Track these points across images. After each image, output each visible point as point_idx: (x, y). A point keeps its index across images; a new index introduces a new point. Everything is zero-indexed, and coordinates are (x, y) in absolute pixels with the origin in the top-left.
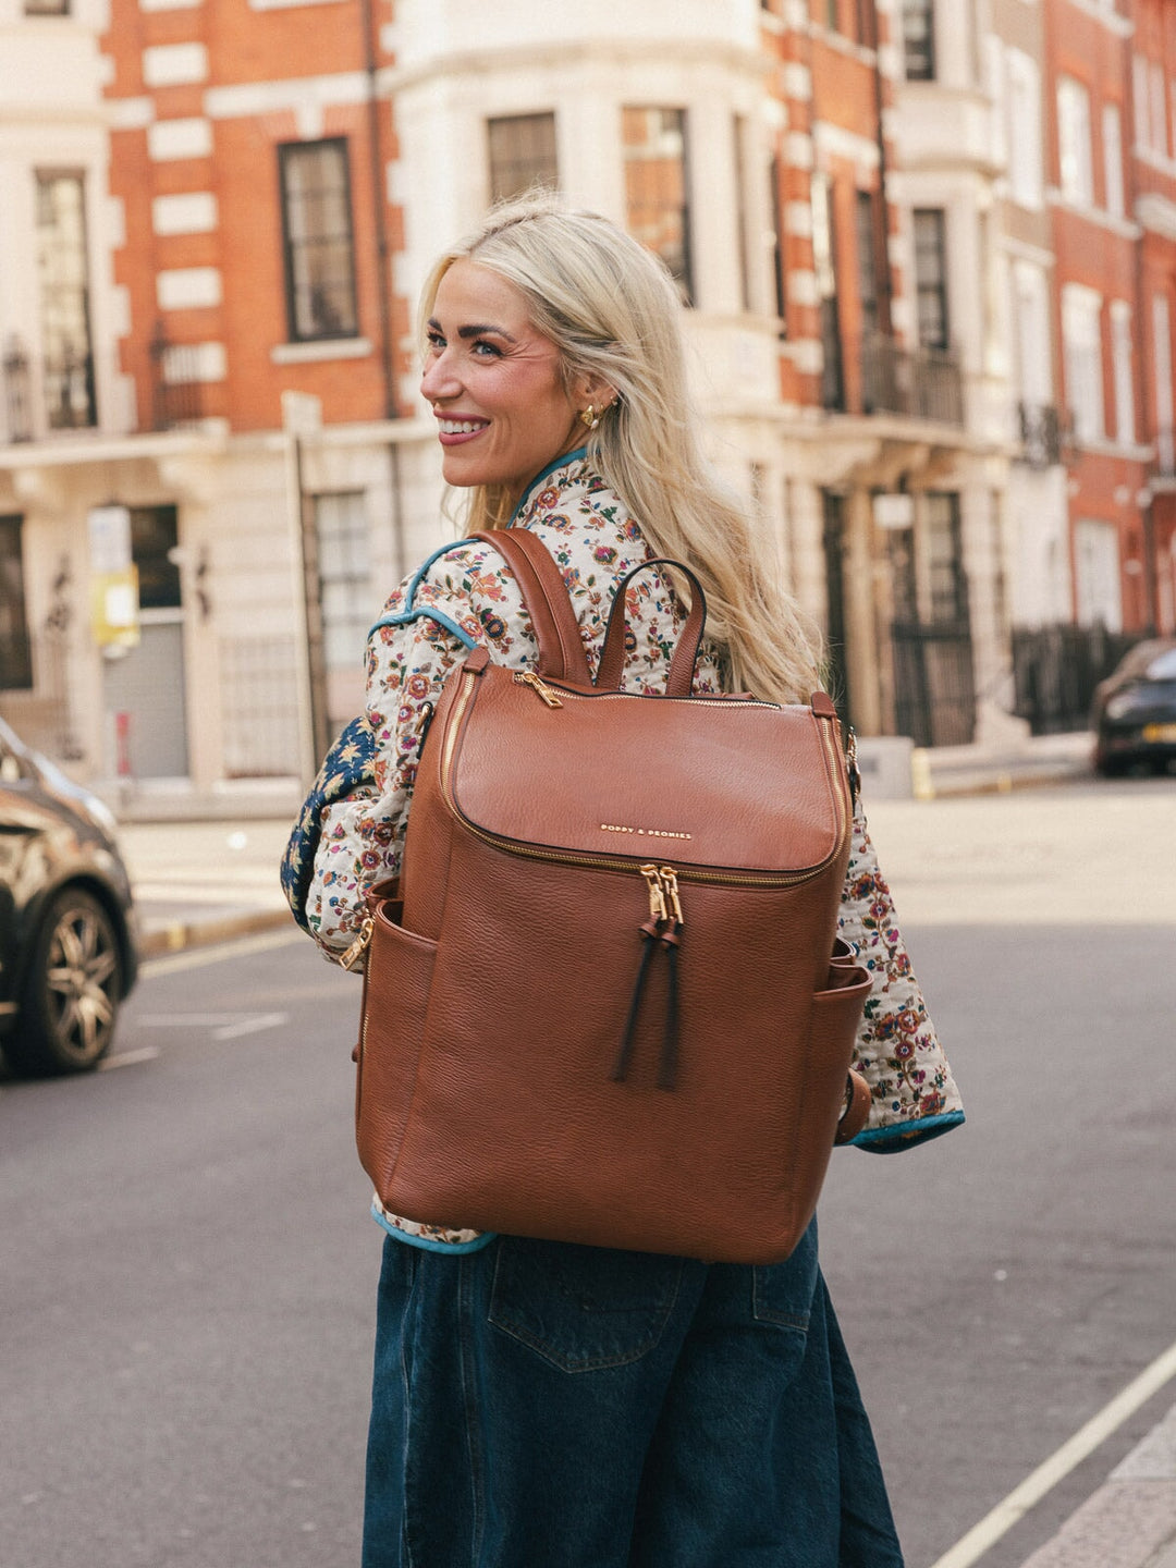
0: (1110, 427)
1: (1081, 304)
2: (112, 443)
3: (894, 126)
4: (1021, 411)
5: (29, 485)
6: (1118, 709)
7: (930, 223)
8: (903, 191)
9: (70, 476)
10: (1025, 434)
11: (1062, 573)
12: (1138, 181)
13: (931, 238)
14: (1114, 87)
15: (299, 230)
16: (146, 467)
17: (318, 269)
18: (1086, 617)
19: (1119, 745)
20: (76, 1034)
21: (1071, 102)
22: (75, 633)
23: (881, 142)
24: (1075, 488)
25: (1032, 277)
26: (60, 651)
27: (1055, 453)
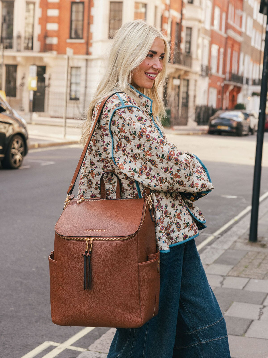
0: (218, 71)
1: (215, 48)
2: (35, 54)
3: (184, 12)
4: (202, 66)
5: (19, 60)
6: (213, 122)
7: (189, 30)
8: (185, 24)
9: (27, 59)
10: (202, 70)
11: (206, 96)
12: (228, 27)
13: (189, 33)
14: (225, 9)
15: (74, 18)
16: (41, 59)
17: (76, 26)
18: (210, 105)
19: (213, 129)
20: (15, 162)
21: (217, 11)
22: (25, 88)
23: (182, 14)
24: (210, 81)
25: (207, 42)
26: (22, 91)
27: (207, 74)
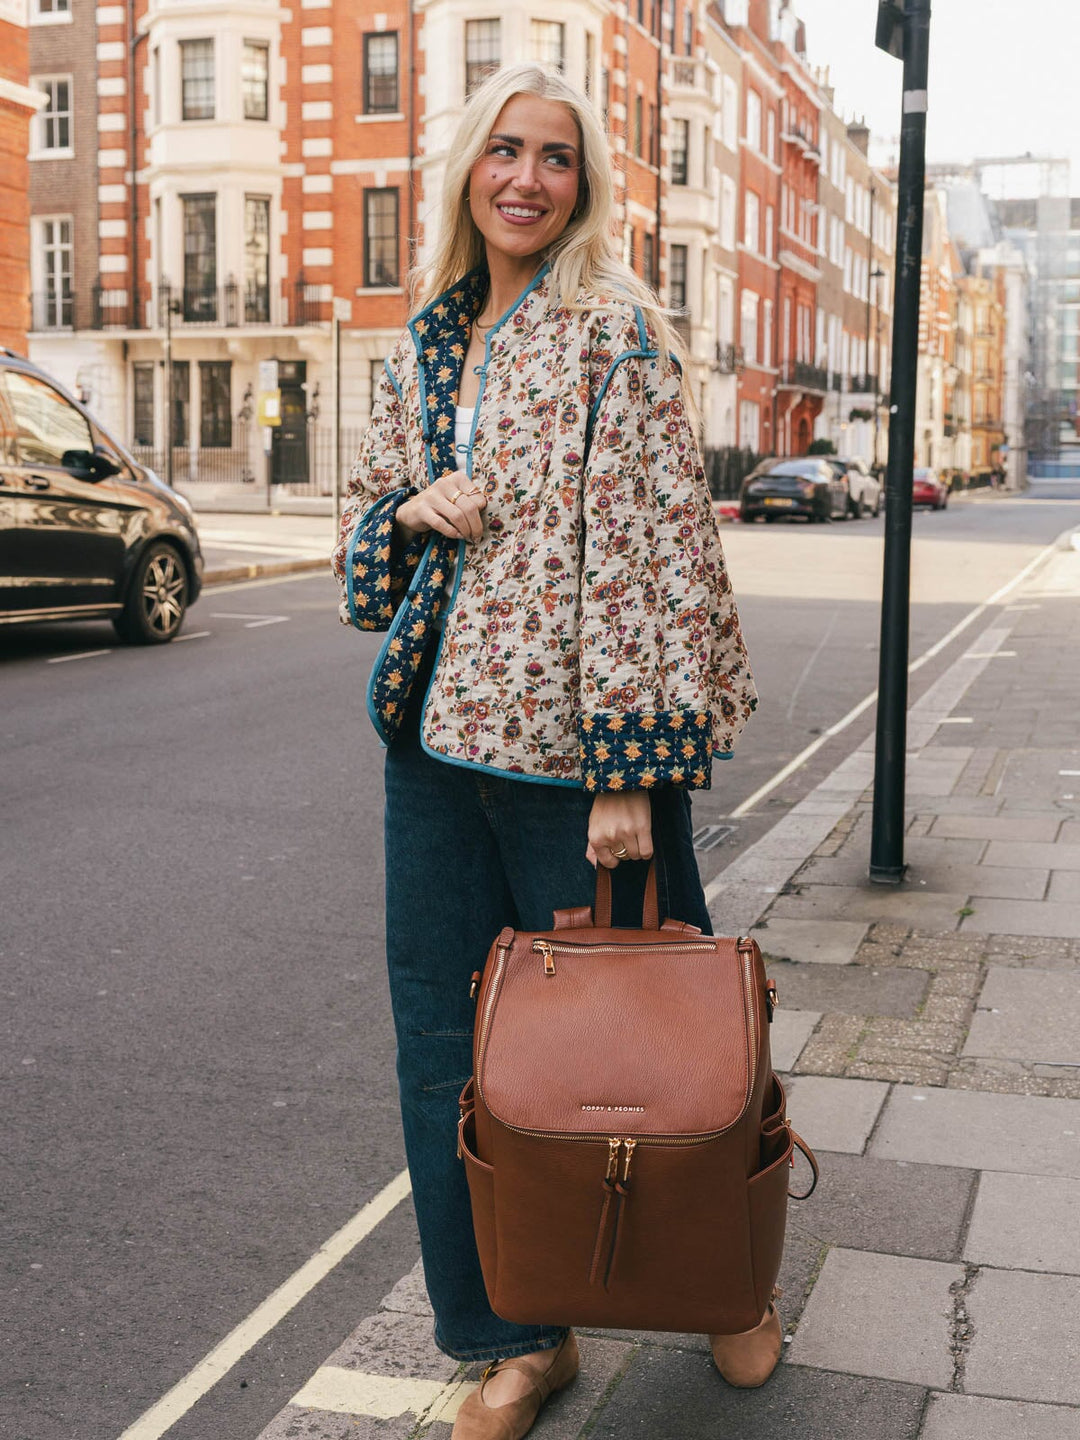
0: (760, 358)
1: (750, 299)
2: (276, 329)
3: (665, 205)
4: (718, 345)
5: (234, 347)
6: (752, 488)
7: (679, 252)
8: (668, 236)
9: (255, 343)
10: (718, 357)
11: (733, 425)
12: (780, 243)
13: (679, 260)
14: (772, 198)
15: (372, 233)
16: (292, 342)
17: (381, 252)
18: (742, 446)
19: (751, 506)
21: (752, 205)
22: (254, 421)
23: (658, 212)
24: (740, 385)
25: (727, 284)
26: (246, 429)
27: (732, 368)
